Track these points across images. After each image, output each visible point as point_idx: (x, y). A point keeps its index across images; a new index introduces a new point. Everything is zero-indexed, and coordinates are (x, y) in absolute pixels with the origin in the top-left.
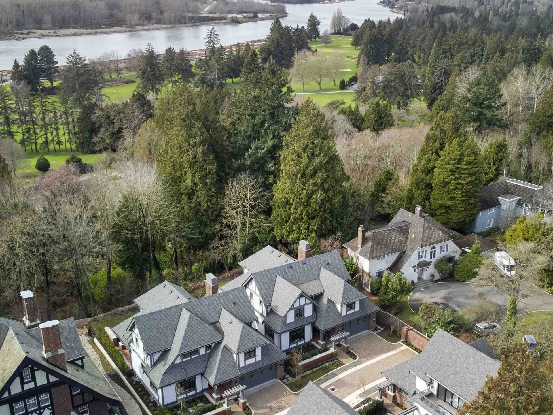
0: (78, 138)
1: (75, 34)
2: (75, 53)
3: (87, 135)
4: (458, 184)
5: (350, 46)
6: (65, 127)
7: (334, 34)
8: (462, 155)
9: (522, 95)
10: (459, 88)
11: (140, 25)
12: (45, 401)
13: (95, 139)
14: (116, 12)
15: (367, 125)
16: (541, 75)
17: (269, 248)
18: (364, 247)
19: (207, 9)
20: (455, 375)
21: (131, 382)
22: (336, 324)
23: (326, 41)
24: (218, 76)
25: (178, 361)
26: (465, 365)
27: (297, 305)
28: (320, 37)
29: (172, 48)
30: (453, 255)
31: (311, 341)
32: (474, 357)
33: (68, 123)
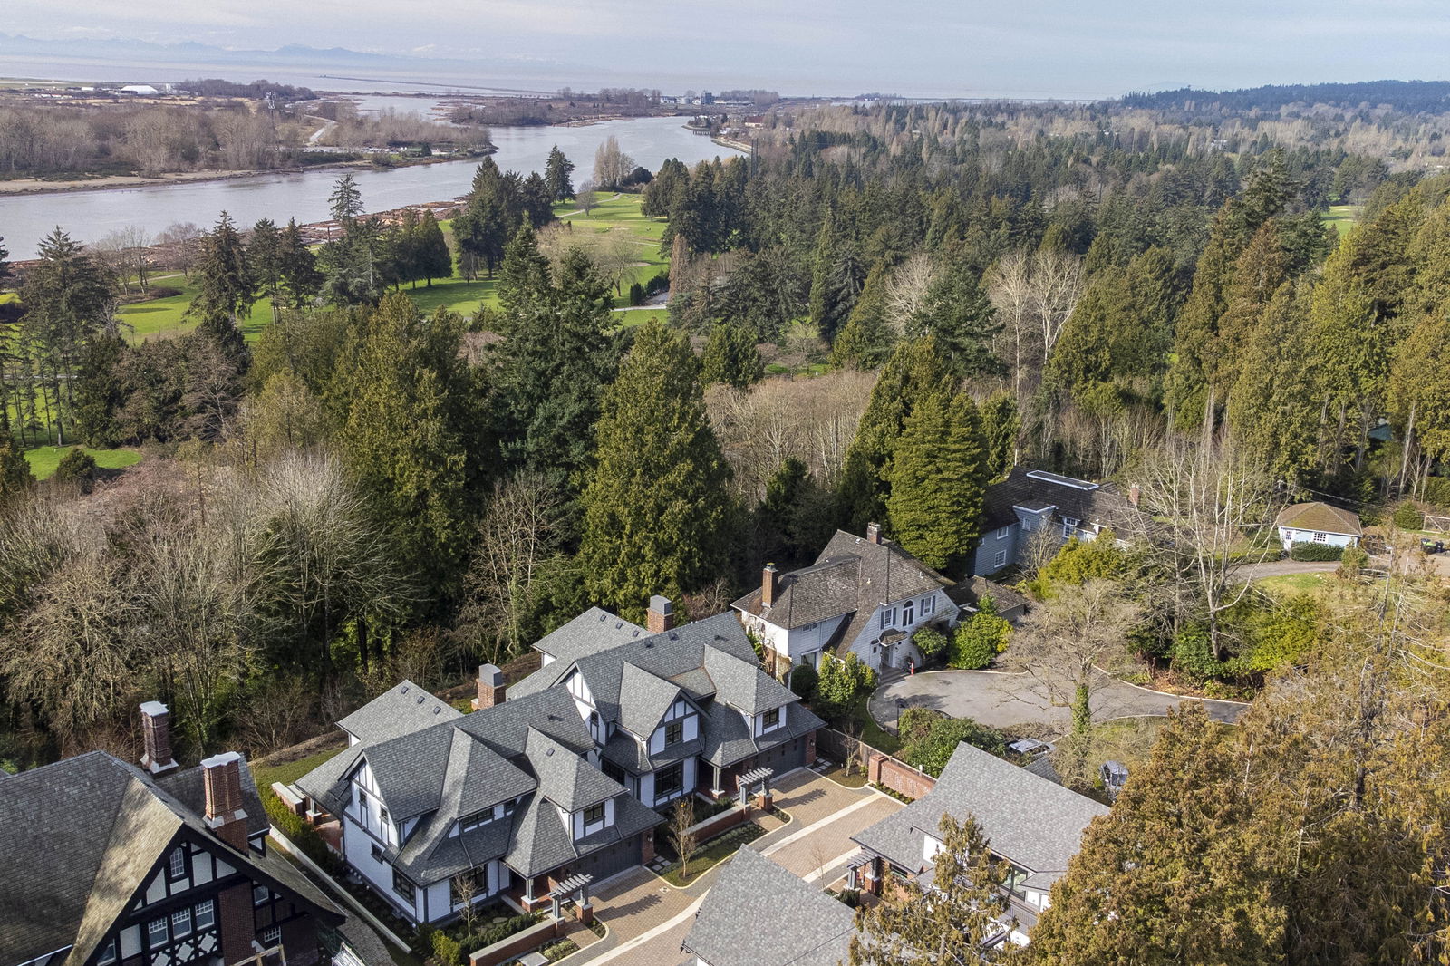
0: (79, 415)
1: (25, 192)
2: (58, 234)
3: (100, 406)
4: (943, 480)
5: (640, 215)
6: (50, 391)
7: (602, 189)
8: (947, 424)
9: (1018, 313)
10: (892, 299)
11: (171, 171)
12: (205, 918)
13: (120, 415)
14: (112, 143)
15: (707, 376)
16: (1056, 271)
17: (595, 612)
18: (777, 608)
19: (314, 138)
20: (1003, 825)
21: (347, 886)
22: (745, 754)
23: (589, 204)
24: (375, 279)
25: (455, 832)
26: (1019, 806)
27: (669, 718)
28: (574, 197)
29: (270, 220)
30: (945, 617)
31: (694, 791)
32: (1036, 791)
33: (55, 384)
